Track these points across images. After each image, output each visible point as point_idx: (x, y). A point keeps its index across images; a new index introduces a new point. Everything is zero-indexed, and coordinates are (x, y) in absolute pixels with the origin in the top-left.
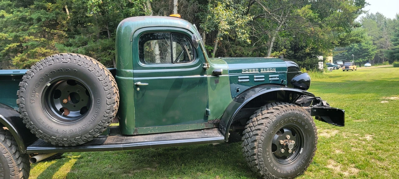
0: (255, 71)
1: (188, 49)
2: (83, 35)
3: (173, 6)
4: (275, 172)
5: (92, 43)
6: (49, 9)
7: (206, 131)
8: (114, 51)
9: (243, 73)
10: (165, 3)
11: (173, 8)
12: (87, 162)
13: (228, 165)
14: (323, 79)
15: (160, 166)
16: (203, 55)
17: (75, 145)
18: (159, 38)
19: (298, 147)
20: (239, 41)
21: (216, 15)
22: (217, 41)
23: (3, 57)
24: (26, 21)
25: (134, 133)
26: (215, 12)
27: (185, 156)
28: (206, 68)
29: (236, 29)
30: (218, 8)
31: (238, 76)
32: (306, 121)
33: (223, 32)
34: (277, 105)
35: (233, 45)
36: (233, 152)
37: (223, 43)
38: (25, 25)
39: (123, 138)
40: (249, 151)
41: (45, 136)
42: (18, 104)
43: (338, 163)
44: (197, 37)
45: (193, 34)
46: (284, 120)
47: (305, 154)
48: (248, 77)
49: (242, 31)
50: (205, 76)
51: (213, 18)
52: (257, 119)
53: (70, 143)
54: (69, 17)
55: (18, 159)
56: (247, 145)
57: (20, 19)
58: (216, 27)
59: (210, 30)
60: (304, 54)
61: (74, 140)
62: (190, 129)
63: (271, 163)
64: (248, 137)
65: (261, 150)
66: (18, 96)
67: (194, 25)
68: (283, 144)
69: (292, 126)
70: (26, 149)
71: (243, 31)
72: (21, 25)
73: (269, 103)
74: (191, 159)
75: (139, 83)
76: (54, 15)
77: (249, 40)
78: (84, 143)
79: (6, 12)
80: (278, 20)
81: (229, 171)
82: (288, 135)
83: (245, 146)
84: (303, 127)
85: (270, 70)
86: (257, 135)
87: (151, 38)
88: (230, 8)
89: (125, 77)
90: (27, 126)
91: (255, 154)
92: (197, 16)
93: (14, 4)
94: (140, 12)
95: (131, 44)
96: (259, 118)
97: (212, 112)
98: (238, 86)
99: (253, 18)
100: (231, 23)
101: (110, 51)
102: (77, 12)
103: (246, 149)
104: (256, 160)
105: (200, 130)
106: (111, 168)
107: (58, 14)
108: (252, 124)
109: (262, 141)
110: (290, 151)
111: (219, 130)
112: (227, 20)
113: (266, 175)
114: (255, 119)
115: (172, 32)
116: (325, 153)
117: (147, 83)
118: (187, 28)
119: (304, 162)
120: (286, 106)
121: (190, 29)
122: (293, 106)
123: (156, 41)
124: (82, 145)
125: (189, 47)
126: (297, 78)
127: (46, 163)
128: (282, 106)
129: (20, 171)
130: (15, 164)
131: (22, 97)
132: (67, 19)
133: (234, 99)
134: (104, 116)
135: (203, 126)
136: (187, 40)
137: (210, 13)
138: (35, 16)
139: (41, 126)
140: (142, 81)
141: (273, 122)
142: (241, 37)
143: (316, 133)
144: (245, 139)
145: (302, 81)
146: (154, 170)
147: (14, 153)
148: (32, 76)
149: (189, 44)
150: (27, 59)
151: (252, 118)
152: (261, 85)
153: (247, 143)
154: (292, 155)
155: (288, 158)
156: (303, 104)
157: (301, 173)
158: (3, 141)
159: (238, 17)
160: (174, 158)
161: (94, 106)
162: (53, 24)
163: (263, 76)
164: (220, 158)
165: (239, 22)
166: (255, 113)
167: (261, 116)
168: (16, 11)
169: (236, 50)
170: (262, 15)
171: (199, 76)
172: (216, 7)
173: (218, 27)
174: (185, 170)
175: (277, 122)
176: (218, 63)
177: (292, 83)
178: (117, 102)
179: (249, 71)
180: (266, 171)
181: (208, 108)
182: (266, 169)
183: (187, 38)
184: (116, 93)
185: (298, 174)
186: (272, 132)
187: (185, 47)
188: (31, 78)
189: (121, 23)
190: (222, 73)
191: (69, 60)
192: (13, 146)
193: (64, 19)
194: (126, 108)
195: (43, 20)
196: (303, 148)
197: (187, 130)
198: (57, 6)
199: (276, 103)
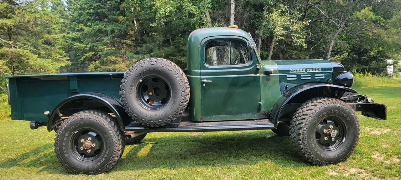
0: (302, 71)
1: (244, 54)
2: (149, 44)
3: (230, 14)
4: (318, 156)
5: (157, 50)
6: (120, 22)
7: (259, 120)
8: (176, 58)
9: (291, 72)
10: (223, 11)
11: (230, 16)
12: (161, 146)
13: (279, 152)
14: (392, 84)
15: (220, 151)
16: (256, 58)
17: (158, 126)
18: (220, 45)
19: (340, 136)
20: (295, 45)
21: (271, 21)
22: (273, 46)
23: (81, 65)
24: (102, 33)
25: (200, 120)
26: (270, 19)
27: (241, 145)
28: (259, 68)
29: (292, 34)
30: (273, 15)
31: (287, 75)
32: (348, 114)
33: (279, 38)
34: (321, 99)
35: (289, 50)
36: (284, 143)
37: (278, 48)
38: (101, 36)
39: (192, 123)
40: (295, 138)
41: (138, 119)
42: (120, 95)
43: (383, 155)
44: (251, 43)
45: (248, 40)
46: (327, 112)
47: (347, 143)
48: (296, 76)
49: (297, 36)
50: (258, 75)
51: (268, 24)
52: (302, 111)
53: (155, 125)
54: (137, 28)
55: (118, 135)
56: (294, 132)
57: (97, 31)
58: (272, 33)
59: (265, 35)
60: (370, 58)
61: (158, 122)
62: (245, 119)
63: (315, 148)
64: (295, 125)
65: (306, 136)
66: (120, 89)
67: (249, 33)
68: (326, 133)
69: (335, 117)
70: (125, 128)
71: (299, 35)
72: (98, 36)
73: (314, 98)
74: (246, 147)
75: (205, 80)
76: (125, 27)
77: (305, 44)
78: (165, 125)
79: (84, 25)
80: (336, 24)
81: (279, 156)
82: (331, 125)
83: (292, 133)
84: (345, 118)
85: (315, 70)
86: (302, 123)
87: (215, 45)
88: (285, 14)
89: (194, 76)
90: (126, 111)
91: (300, 140)
92: (253, 23)
93: (92, 19)
94: (200, 22)
95: (199, 50)
96: (304, 110)
97: (264, 105)
98: (286, 84)
99: (309, 23)
100: (286, 28)
101: (172, 57)
102: (143, 24)
103: (292, 136)
104: (301, 144)
105: (254, 120)
106: (180, 151)
107: (128, 25)
108: (298, 115)
109: (307, 129)
110: (333, 139)
111: (270, 120)
112: (282, 25)
113: (310, 158)
114: (301, 110)
115: (231, 40)
116: (371, 146)
117: (211, 80)
118: (243, 36)
119: (346, 150)
120: (329, 100)
121: (246, 37)
122: (336, 100)
123: (214, 47)
124: (163, 127)
125: (245, 52)
126: (341, 77)
127: (130, 146)
128: (325, 100)
129: (120, 144)
130: (117, 139)
131: (123, 90)
132: (135, 30)
133: (283, 94)
134: (179, 105)
135: (256, 116)
136: (243, 46)
137: (265, 20)
138: (109, 28)
139: (135, 111)
140: (207, 79)
141: (316, 113)
142: (297, 42)
143: (358, 125)
144: (292, 127)
145: (345, 80)
146: (215, 154)
147: (116, 131)
148: (130, 74)
149: (245, 49)
150: (100, 66)
151: (298, 110)
152: (307, 82)
153: (294, 131)
154: (335, 143)
155: (331, 146)
156: (349, 101)
157: (343, 159)
158: (110, 122)
159: (293, 22)
160: (232, 146)
161: (172, 97)
162: (124, 35)
163: (310, 75)
164: (272, 147)
165: (294, 27)
166: (301, 106)
167: (306, 108)
168: (94, 25)
169: (292, 54)
170: (320, 19)
171: (253, 75)
172: (271, 14)
173: (274, 33)
174: (241, 154)
175: (320, 113)
176: (269, 64)
177: (336, 80)
178: (189, 94)
179: (296, 71)
180: (311, 154)
181: (260, 101)
182: (310, 153)
183: (243, 44)
184: (188, 87)
185: (340, 160)
186: (316, 122)
187: (242, 51)
188: (130, 76)
189: (191, 34)
190: (272, 72)
191: (156, 62)
192: (115, 126)
193: (132, 30)
194: (195, 100)
195: (116, 31)
196: (346, 137)
197: (243, 119)
198: (127, 19)
199: (320, 98)
